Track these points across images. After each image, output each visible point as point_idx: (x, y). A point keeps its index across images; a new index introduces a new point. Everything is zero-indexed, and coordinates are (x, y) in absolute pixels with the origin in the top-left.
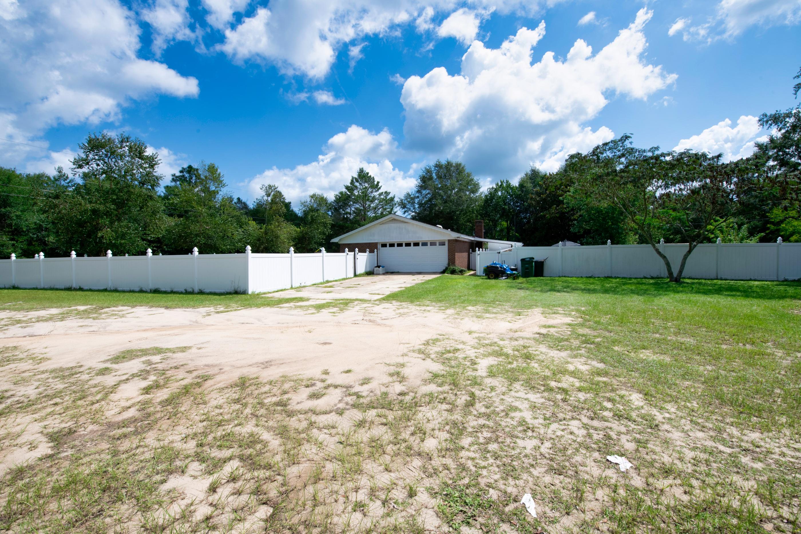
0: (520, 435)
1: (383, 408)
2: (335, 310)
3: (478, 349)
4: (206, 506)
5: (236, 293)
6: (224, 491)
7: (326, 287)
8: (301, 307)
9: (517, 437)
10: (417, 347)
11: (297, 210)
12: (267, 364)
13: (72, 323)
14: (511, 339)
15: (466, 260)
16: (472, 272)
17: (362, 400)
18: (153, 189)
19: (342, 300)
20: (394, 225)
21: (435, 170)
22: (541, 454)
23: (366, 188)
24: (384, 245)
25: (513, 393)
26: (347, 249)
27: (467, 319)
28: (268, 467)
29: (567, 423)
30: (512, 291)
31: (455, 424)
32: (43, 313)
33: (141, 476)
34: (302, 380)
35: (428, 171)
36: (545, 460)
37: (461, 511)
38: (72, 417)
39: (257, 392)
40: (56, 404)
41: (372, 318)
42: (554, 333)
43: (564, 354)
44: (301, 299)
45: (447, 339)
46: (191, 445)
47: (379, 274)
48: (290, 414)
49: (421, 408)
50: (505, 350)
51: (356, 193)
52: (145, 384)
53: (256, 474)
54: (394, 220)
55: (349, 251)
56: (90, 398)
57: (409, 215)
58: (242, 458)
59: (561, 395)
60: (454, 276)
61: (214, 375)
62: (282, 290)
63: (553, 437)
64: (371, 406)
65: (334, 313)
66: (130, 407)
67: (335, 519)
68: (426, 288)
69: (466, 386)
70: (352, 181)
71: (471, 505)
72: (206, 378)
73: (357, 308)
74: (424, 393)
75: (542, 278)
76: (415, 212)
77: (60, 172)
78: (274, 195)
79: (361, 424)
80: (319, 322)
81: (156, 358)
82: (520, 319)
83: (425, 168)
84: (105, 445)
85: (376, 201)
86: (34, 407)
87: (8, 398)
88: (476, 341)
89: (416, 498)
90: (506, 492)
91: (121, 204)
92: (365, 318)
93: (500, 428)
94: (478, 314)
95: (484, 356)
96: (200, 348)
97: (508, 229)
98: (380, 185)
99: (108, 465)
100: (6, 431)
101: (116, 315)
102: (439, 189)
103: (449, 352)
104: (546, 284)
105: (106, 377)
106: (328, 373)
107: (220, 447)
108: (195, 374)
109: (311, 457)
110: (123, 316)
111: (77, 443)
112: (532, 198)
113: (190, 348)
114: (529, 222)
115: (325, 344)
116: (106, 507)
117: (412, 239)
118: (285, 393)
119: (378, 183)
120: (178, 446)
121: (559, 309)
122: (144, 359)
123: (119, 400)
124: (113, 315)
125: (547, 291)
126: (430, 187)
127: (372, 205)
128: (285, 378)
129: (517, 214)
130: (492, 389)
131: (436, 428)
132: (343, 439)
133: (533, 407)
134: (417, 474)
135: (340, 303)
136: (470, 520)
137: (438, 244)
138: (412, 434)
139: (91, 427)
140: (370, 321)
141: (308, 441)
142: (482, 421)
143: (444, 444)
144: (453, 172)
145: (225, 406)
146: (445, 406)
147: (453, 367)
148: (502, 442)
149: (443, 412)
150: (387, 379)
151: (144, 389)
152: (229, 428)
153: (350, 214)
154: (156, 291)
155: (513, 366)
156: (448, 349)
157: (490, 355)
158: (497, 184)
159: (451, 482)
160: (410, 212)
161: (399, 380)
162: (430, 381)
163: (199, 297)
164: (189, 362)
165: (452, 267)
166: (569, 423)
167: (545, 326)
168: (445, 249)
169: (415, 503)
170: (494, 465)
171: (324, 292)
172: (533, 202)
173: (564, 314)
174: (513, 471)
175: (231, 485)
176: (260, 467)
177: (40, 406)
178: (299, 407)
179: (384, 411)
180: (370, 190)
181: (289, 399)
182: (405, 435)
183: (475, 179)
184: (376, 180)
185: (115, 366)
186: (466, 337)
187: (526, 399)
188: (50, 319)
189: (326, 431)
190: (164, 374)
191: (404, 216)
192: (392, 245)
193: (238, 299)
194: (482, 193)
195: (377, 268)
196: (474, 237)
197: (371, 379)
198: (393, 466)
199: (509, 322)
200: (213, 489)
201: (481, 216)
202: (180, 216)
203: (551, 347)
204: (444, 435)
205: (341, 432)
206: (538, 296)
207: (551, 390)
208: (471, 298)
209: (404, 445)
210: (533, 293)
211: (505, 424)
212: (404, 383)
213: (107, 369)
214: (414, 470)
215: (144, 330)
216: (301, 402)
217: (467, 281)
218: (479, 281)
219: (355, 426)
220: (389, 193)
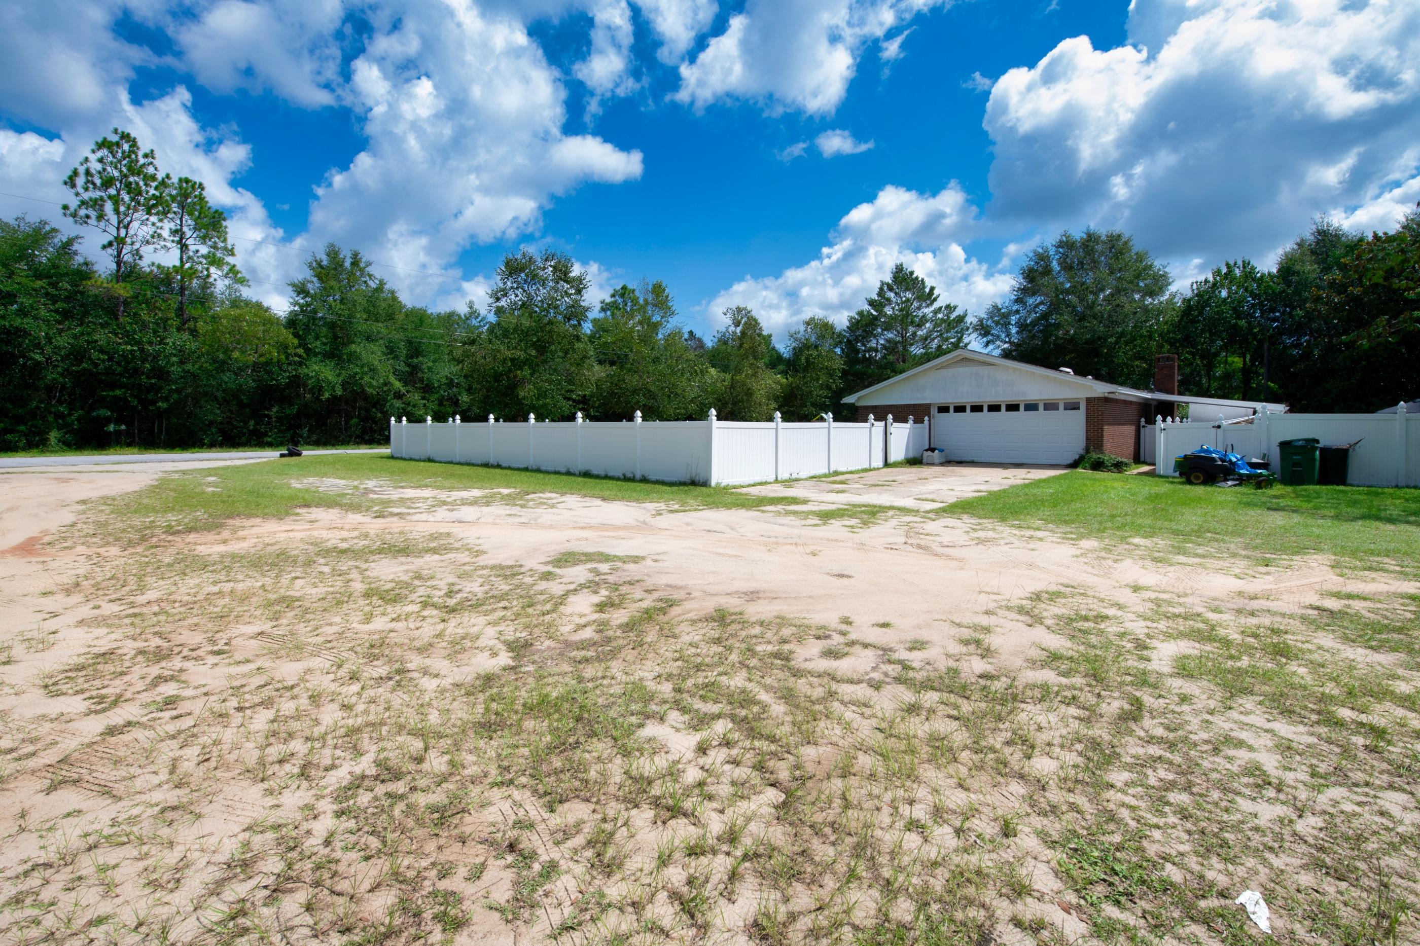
0: (1247, 792)
1: (951, 692)
2: (853, 522)
3: (1153, 621)
4: (697, 769)
5: (693, 483)
6: (717, 756)
7: (834, 482)
8: (795, 513)
9: (1239, 793)
10: (1015, 602)
11: (783, 347)
12: (753, 596)
13: (499, 510)
14: (1239, 612)
15: (1131, 441)
16: (1146, 468)
17: (911, 674)
18: (579, 324)
19: (865, 506)
20: (964, 370)
21: (1057, 252)
22: (1295, 834)
23: (908, 300)
24: (944, 409)
25: (1234, 714)
26: (872, 416)
27: (1128, 562)
28: (772, 739)
29: (1372, 793)
30: (1251, 512)
31: (1095, 744)
32: (465, 494)
33: (613, 713)
34: (809, 627)
35: (1042, 258)
36: (1304, 847)
37: (1105, 880)
38: (526, 627)
39: (743, 634)
40: (505, 608)
41: (922, 543)
42: (1363, 612)
43: (1385, 659)
44: (795, 501)
45: (1082, 594)
46: (666, 688)
47: (932, 464)
48: (797, 673)
49: (1022, 705)
50: (1222, 632)
51: (888, 311)
52: (596, 599)
53: (757, 743)
54: (966, 360)
55: (875, 420)
56: (539, 607)
57: (995, 350)
58: (733, 718)
59: (1365, 738)
60: (1099, 475)
61: (680, 601)
62: (761, 484)
63: (1332, 810)
64: (927, 685)
65: (852, 527)
66: (585, 626)
67: (878, 833)
68: (1034, 495)
69: (1123, 683)
70: (881, 289)
71: (1126, 878)
72: (672, 603)
73: (894, 522)
74: (1030, 682)
75: (1341, 488)
76: (1010, 342)
77: (471, 308)
78: (746, 323)
79: (912, 709)
80: (828, 540)
81: (604, 567)
82: (1268, 573)
83: (1035, 252)
84: (566, 667)
85: (928, 325)
86: (484, 608)
87: (457, 592)
88: (1150, 605)
89: (1017, 839)
90: (1202, 877)
91: (542, 348)
92: (909, 541)
93: (1197, 770)
94: (1157, 555)
95: (1168, 636)
96: (656, 561)
97: (1246, 372)
98: (936, 292)
99: (575, 691)
100: (465, 631)
101: (545, 503)
102: (1067, 292)
103: (1086, 619)
104: (1354, 503)
105: (550, 583)
106: (851, 623)
107: (703, 698)
108: (656, 595)
109: (834, 739)
110: (553, 506)
111: (536, 657)
112: (1318, 299)
113: (643, 558)
114: (1307, 355)
115: (841, 576)
116: (582, 739)
117: (1003, 397)
118: (784, 641)
119: (932, 289)
120: (651, 685)
121: (1386, 560)
122: (590, 566)
123: (571, 615)
124: (541, 503)
125: (1355, 519)
126: (1044, 290)
127: (920, 333)
128: (782, 621)
129: (1271, 337)
130: (1184, 699)
131: (1055, 742)
132: (884, 725)
133: (1285, 748)
134: (1017, 805)
135: (862, 512)
136: (1123, 899)
137: (1061, 407)
138: (1008, 743)
139: (547, 643)
140: (919, 547)
141: (827, 717)
142: (1154, 750)
143: (1072, 773)
144: (1102, 253)
145: (702, 644)
146: (1073, 711)
147: (1094, 647)
148: (1201, 795)
149: (1071, 720)
150: (956, 648)
151: (597, 605)
152: (712, 676)
153: (876, 350)
154: (587, 474)
155: (1239, 664)
156: (1083, 613)
157: (1182, 635)
158: (1217, 272)
159: (1085, 832)
160: (998, 343)
161: (979, 652)
162: (1044, 665)
163: (642, 486)
164: (646, 578)
165: (1094, 456)
166: (1378, 794)
167: (1337, 595)
168: (1079, 418)
169: (1013, 847)
170: (1179, 827)
171: (832, 491)
172: (1323, 309)
173: (1401, 573)
174: (1221, 846)
175: (724, 751)
176: (761, 736)
177: (489, 608)
178: (809, 666)
179: (952, 698)
180: (916, 304)
181: (791, 652)
182: (997, 741)
183: (1157, 263)
184: (929, 283)
185: (557, 571)
186: (1126, 596)
187: (1267, 731)
188: (474, 502)
189: (854, 708)
190: (617, 589)
191: (986, 351)
192: (960, 409)
193: (695, 493)
194: (1173, 296)
195: (929, 453)
196: (1151, 391)
197: (927, 643)
198: (974, 784)
199: (1237, 576)
200: (702, 750)
201: (1172, 344)
202: (612, 363)
203: (1346, 639)
204: (1072, 758)
205: (880, 714)
206: (1323, 527)
207: (1340, 724)
208: (1139, 521)
209: (991, 756)
210: (1310, 521)
211: (1210, 766)
212: (990, 660)
213: (550, 573)
214: (1013, 799)
215: (582, 528)
216: (810, 660)
217: (1133, 486)
218: (1164, 488)
219: (903, 710)
220: (955, 307)
